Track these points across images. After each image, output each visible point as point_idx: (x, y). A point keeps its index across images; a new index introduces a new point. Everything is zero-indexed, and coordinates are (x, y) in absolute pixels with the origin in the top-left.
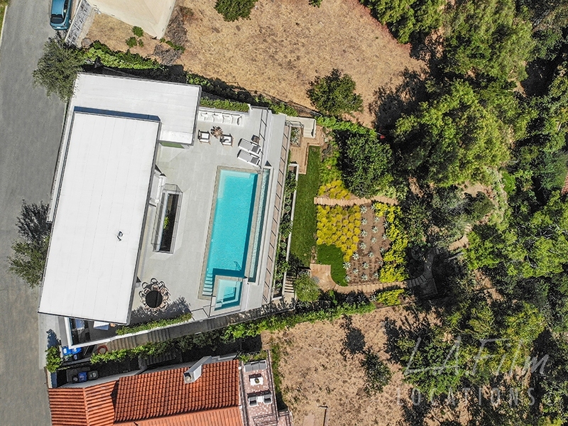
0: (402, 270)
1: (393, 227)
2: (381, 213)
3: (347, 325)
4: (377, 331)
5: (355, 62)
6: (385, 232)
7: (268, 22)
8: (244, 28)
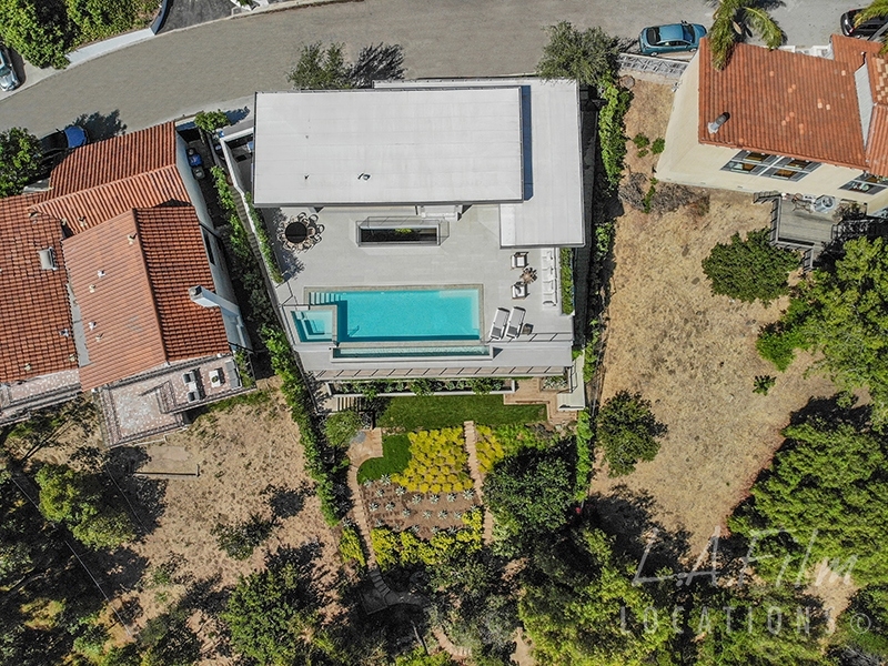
0: (392, 560)
1: (450, 541)
2: (467, 522)
3: (306, 491)
4: (304, 533)
5: (684, 456)
6: (442, 530)
7: (715, 322)
8: (698, 289)
